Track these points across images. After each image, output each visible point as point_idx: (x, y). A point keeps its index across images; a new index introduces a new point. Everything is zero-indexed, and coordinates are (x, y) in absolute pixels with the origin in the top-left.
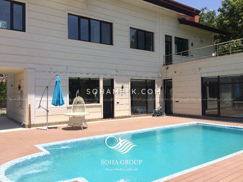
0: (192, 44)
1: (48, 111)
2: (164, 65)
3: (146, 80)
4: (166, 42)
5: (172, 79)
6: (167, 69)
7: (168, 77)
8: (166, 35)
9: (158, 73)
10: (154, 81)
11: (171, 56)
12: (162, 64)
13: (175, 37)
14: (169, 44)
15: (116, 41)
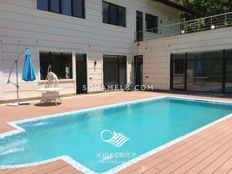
0: (161, 22)
1: (18, 87)
2: (135, 41)
3: (118, 56)
4: (137, 18)
5: (142, 56)
6: (138, 45)
7: (139, 53)
8: (137, 11)
9: (129, 49)
10: (126, 57)
11: (142, 32)
12: (134, 41)
13: (146, 14)
14: (140, 20)
15: (88, 14)
